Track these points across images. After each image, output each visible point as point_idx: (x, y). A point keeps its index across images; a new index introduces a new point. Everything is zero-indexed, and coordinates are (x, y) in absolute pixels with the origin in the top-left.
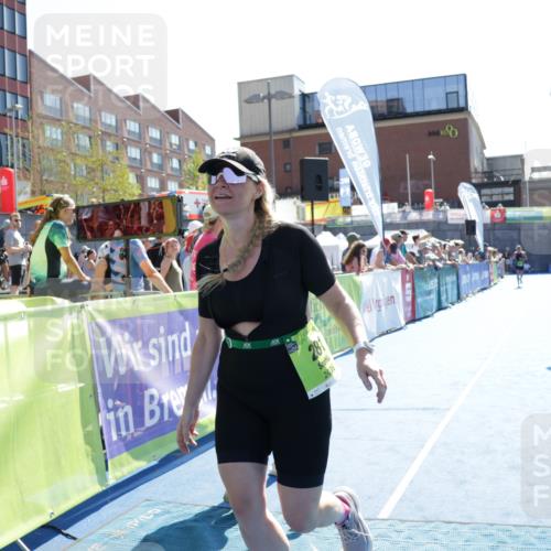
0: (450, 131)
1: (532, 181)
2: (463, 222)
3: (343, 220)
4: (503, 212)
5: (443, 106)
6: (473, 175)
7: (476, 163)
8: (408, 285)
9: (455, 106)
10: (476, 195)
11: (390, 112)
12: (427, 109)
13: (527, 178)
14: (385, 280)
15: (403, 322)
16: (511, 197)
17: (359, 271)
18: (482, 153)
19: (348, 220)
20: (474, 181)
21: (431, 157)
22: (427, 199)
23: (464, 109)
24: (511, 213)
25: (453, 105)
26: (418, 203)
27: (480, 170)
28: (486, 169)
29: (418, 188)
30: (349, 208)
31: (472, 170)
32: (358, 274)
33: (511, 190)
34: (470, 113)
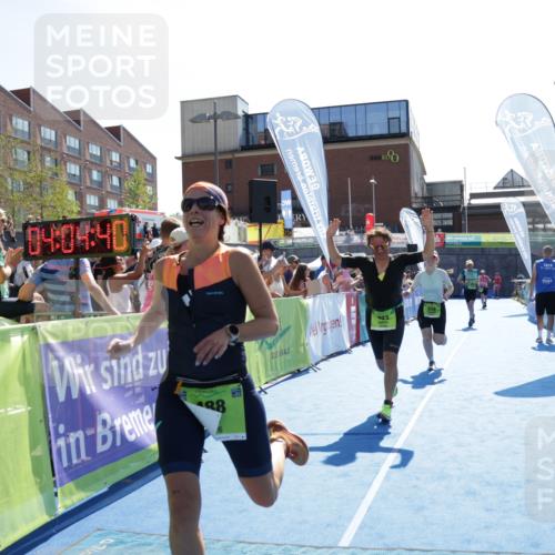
0: (392, 156)
1: (471, 207)
2: (405, 246)
3: (284, 242)
4: (443, 238)
5: (385, 131)
6: (413, 200)
7: (416, 188)
8: (353, 308)
9: (397, 131)
10: (417, 220)
11: (332, 135)
12: (369, 133)
13: (466, 203)
14: (331, 303)
15: (348, 346)
16: (450, 223)
17: (305, 294)
18: (423, 179)
19: (290, 242)
20: (414, 206)
21: (372, 181)
22: (368, 222)
23: (406, 135)
24: (451, 238)
25: (395, 130)
26: (360, 226)
27: (420, 195)
28: (426, 194)
29: (359, 211)
30: (290, 230)
31: (413, 195)
32: (305, 297)
33: (450, 215)
34: (411, 139)
